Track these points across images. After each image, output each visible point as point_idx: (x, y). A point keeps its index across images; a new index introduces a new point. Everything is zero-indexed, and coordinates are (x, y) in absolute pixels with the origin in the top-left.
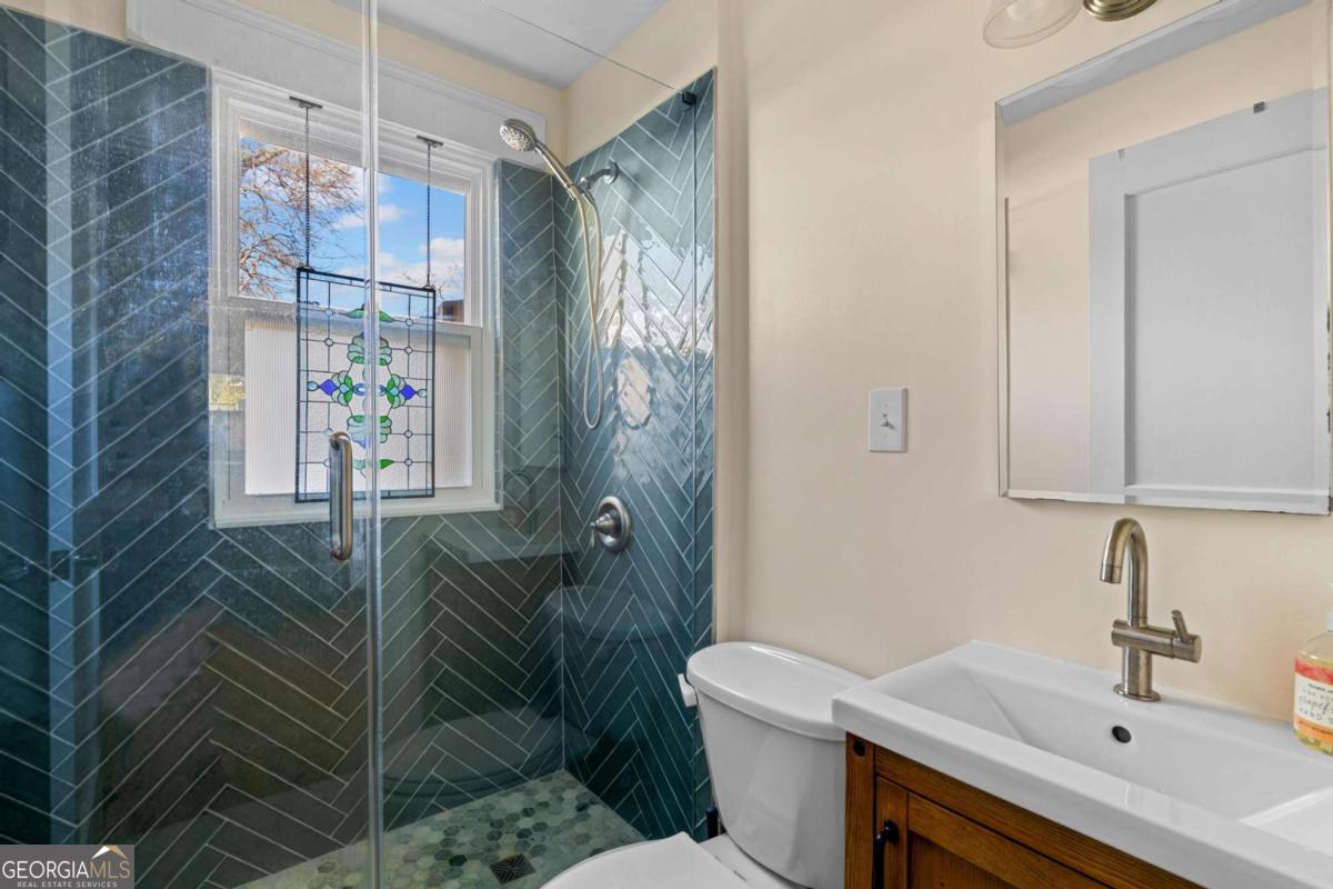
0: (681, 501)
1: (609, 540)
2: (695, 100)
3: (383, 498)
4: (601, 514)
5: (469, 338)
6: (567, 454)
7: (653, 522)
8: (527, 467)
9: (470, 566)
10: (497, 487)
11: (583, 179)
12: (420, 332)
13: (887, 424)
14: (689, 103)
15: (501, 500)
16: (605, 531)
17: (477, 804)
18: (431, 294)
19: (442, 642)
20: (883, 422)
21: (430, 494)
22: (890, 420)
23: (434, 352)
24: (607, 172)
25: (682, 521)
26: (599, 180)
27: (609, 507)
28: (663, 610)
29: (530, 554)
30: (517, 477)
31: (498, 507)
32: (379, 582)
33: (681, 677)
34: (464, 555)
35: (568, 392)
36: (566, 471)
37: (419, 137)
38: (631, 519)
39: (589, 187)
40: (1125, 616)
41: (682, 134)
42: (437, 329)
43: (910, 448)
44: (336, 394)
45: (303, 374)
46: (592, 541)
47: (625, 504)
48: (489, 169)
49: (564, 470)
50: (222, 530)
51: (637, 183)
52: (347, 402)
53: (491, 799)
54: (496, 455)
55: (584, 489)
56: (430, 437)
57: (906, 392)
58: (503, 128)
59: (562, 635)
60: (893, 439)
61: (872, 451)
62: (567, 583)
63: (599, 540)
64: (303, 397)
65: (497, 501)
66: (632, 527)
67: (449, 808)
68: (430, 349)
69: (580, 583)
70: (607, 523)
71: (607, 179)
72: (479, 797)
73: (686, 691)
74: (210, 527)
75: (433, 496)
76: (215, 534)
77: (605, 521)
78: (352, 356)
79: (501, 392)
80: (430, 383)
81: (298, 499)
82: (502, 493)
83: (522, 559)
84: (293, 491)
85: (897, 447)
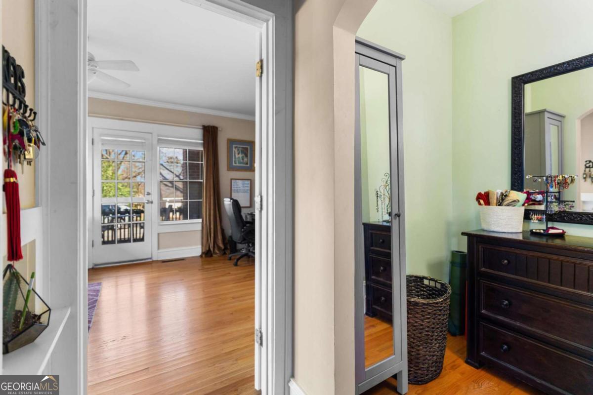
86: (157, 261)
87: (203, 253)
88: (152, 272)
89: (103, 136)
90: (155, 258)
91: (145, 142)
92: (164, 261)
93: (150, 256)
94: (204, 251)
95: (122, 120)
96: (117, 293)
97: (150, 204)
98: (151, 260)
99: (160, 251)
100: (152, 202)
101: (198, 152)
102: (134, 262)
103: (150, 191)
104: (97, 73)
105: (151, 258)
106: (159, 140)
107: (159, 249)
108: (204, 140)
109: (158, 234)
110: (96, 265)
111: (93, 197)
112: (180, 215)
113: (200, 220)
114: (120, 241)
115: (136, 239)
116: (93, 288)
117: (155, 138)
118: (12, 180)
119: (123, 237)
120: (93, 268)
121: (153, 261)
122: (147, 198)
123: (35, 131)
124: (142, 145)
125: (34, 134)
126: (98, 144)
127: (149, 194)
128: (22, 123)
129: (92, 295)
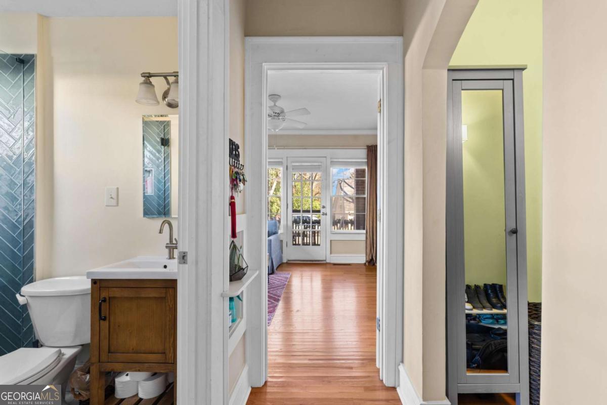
2: (23, 62)
13: (111, 198)
14: (21, 62)
20: (110, 197)
22: (112, 196)
40: (168, 242)
43: (119, 205)
57: (118, 189)
60: (113, 202)
61: (107, 206)
73: (21, 298)
85: (115, 205)
86: (330, 264)
87: (367, 261)
89: (295, 163)
90: (328, 261)
91: (321, 165)
92: (335, 264)
93: (325, 259)
94: (367, 259)
96: (302, 282)
97: (325, 216)
98: (324, 262)
99: (332, 255)
100: (326, 214)
101: (364, 171)
103: (325, 205)
104: (286, 120)
105: (325, 260)
106: (332, 162)
107: (331, 253)
108: (368, 159)
109: (331, 241)
110: (289, 261)
111: (287, 209)
112: (352, 226)
113: (364, 231)
114: (304, 244)
115: (314, 244)
116: (285, 276)
117: (329, 161)
118: (233, 200)
119: (305, 242)
120: (287, 263)
121: (327, 263)
122: (323, 210)
123: (243, 175)
124: (318, 168)
125: (242, 177)
126: (290, 169)
127: (324, 207)
128: (237, 173)
129: (284, 280)
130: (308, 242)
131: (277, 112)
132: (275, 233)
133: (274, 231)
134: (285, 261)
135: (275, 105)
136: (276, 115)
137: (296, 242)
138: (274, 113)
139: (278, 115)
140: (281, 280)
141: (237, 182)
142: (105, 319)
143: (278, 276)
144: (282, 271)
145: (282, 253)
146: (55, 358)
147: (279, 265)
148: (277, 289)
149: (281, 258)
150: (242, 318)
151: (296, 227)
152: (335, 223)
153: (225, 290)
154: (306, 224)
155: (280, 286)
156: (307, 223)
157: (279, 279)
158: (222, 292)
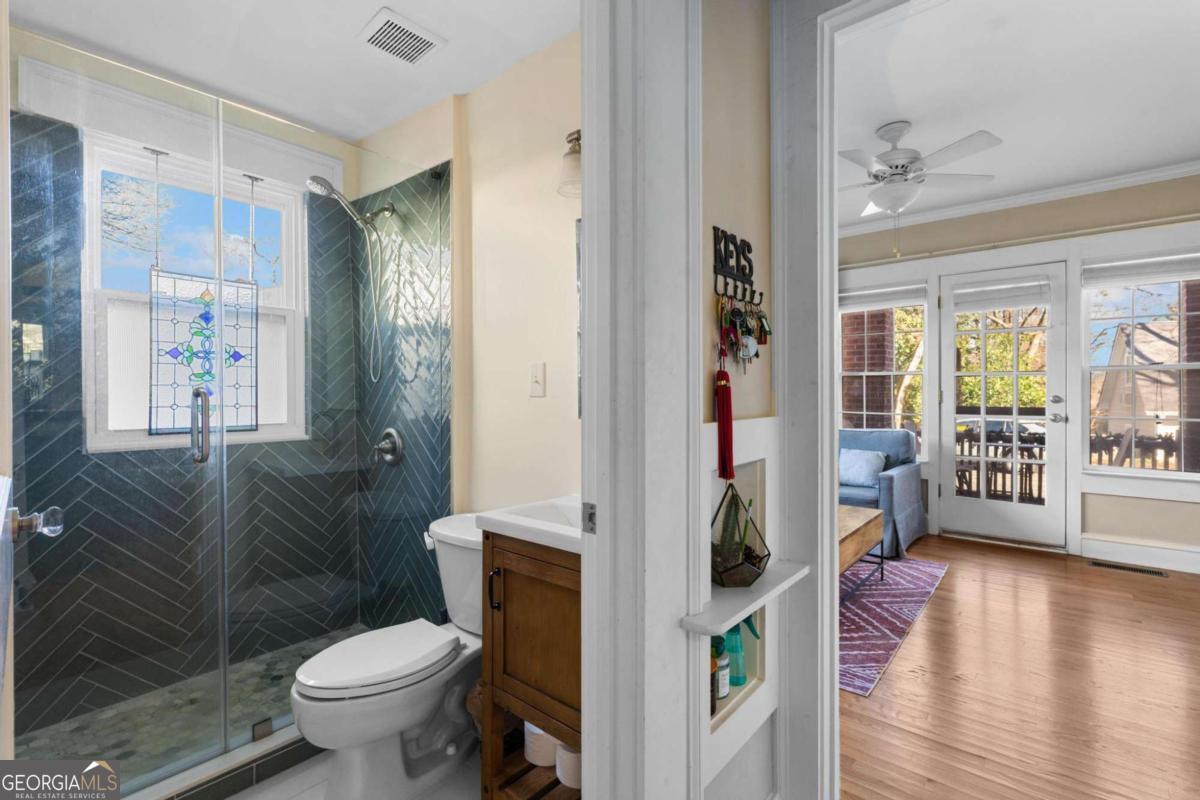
0: (433, 429)
1: (389, 457)
2: (439, 177)
3: (228, 431)
4: (384, 439)
5: (284, 317)
6: (361, 398)
7: (417, 444)
8: (331, 409)
9: (286, 479)
10: (307, 423)
11: (368, 215)
12: (246, 313)
13: (537, 382)
14: (437, 178)
15: (310, 431)
16: (387, 451)
17: (292, 647)
18: (255, 287)
19: (263, 534)
20: (533, 380)
21: (255, 428)
22: (537, 379)
23: (257, 329)
24: (386, 209)
25: (434, 441)
26: (381, 214)
27: (389, 435)
28: (423, 500)
29: (331, 471)
30: (323, 417)
31: (306, 437)
32: (225, 482)
33: (426, 534)
34: (281, 472)
35: (362, 357)
36: (360, 413)
37: (245, 175)
38: (403, 443)
39: (373, 220)
41: (433, 195)
42: (260, 311)
43: (547, 394)
44: (180, 358)
45: (154, 344)
46: (376, 458)
47: (399, 432)
48: (300, 197)
49: (358, 412)
50: (93, 455)
51: (406, 221)
52: (189, 364)
53: (303, 644)
54: (306, 401)
55: (372, 424)
56: (254, 389)
57: (545, 365)
58: (309, 181)
59: (358, 528)
60: (539, 388)
61: (529, 397)
62: (361, 489)
63: (382, 459)
64: (155, 360)
65: (307, 433)
66: (404, 448)
67: (269, 651)
68: (254, 326)
69: (369, 488)
70: (386, 446)
71: (387, 213)
72: (293, 644)
73: (428, 540)
74: (84, 453)
75: (256, 430)
76: (88, 457)
77: (386, 444)
78: (193, 331)
79: (310, 357)
80: (254, 350)
81: (150, 433)
82: (310, 428)
83: (326, 474)
84: (147, 427)
85: (541, 395)
86: (1079, 558)
88: (1066, 578)
89: (959, 288)
90: (1073, 549)
91: (1048, 285)
93: (1063, 543)
95: (995, 247)
97: (1061, 424)
98: (1062, 552)
99: (1085, 535)
100: (1067, 420)
102: (1022, 546)
103: (1062, 396)
105: (1064, 547)
106: (1084, 272)
107: (1083, 530)
109: (1084, 494)
110: (945, 532)
111: (940, 404)
112: (1168, 456)
114: (993, 495)
115: (1027, 498)
116: (929, 570)
117: (1075, 270)
118: (723, 383)
119: (1000, 488)
120: (939, 536)
121: (1069, 555)
122: (1051, 410)
123: (760, 319)
124: (1040, 293)
125: (752, 323)
126: (948, 305)
127: (1057, 400)
128: (736, 313)
129: (924, 581)
130: (1008, 489)
131: (900, 162)
132: (907, 461)
133: (902, 457)
134: (934, 530)
135: (894, 148)
136: (899, 170)
137: (969, 485)
138: (891, 167)
139: (902, 170)
140: (918, 578)
141: (736, 336)
142: (498, 608)
143: (910, 568)
144: (925, 555)
145: (926, 510)
146: (447, 651)
147: (919, 539)
148: (904, 602)
149: (923, 523)
150: (762, 679)
151: (971, 448)
152: (1098, 445)
153: (691, 612)
154: (1001, 442)
155: (912, 595)
156: (1005, 441)
157: (909, 575)
158: (683, 614)
